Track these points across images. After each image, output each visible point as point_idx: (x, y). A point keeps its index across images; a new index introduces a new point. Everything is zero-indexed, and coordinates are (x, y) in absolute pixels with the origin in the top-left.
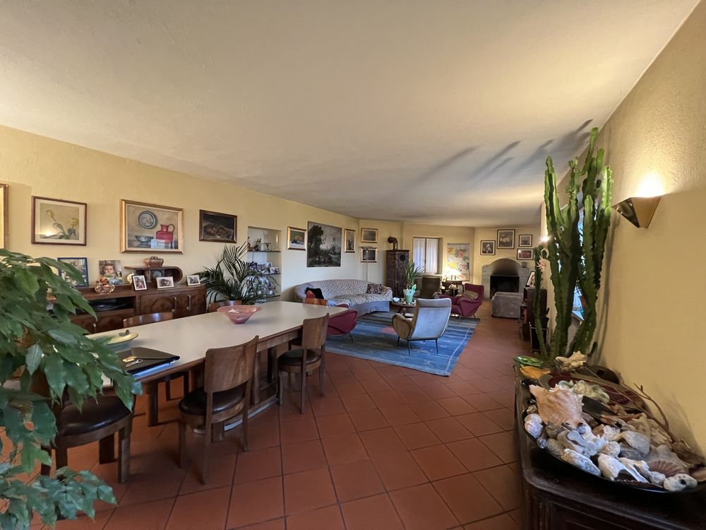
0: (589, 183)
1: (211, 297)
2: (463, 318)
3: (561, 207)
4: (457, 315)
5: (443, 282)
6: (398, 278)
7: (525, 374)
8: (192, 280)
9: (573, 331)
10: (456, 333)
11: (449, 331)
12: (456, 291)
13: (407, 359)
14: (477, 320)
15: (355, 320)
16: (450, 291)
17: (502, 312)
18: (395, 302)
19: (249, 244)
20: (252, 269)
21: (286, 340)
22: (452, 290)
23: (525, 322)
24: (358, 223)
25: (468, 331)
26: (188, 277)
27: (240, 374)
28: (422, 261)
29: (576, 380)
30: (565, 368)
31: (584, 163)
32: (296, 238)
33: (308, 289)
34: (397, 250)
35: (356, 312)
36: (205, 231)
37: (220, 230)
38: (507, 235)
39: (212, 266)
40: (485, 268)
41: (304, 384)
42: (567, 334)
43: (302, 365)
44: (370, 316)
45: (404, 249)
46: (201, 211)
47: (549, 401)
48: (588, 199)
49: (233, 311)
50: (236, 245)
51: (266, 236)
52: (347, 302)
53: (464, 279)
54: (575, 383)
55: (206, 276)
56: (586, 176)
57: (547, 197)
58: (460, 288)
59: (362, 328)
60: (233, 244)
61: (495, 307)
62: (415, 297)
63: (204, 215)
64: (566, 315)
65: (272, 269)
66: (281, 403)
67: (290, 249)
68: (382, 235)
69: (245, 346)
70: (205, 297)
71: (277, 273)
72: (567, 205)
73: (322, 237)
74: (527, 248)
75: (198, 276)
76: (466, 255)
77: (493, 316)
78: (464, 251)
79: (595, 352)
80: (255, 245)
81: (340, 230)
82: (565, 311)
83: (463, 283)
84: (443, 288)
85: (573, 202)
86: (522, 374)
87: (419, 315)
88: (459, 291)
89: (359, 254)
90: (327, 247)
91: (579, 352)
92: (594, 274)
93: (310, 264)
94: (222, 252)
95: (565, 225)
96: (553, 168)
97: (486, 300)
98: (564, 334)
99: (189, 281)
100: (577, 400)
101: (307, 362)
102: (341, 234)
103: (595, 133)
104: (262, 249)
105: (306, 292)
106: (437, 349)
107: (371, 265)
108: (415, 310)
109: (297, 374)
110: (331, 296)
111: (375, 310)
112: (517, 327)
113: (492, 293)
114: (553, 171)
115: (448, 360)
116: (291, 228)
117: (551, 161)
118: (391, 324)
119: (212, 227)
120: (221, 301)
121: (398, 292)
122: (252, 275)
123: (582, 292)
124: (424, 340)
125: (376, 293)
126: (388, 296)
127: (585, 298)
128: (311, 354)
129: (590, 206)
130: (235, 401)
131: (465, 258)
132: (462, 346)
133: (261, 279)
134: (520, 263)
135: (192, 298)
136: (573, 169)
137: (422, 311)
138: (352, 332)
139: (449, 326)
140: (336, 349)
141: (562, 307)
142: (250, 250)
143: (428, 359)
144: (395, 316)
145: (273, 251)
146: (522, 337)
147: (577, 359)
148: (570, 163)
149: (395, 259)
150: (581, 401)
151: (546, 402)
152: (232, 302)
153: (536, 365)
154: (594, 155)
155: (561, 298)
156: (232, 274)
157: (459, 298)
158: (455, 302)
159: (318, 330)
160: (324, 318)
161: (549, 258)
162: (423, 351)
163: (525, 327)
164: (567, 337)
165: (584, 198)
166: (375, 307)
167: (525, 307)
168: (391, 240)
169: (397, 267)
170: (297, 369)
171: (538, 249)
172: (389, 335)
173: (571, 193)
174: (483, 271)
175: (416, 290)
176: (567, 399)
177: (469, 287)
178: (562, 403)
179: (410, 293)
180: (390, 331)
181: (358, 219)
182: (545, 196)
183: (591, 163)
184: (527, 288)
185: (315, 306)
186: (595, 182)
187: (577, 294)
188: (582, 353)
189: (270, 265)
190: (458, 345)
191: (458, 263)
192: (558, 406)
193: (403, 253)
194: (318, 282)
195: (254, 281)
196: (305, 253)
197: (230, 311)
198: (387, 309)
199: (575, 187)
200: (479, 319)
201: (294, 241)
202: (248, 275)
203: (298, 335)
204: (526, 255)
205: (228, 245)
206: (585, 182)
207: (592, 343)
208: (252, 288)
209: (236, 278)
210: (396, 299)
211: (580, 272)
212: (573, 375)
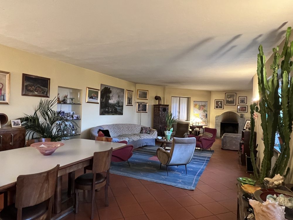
0: (285, 63)
1: (29, 135)
2: (203, 150)
3: (268, 77)
4: (199, 148)
5: (190, 127)
6: (161, 123)
7: (245, 190)
8: (15, 123)
9: (274, 160)
10: (199, 161)
11: (194, 159)
12: (199, 132)
13: (166, 178)
14: (212, 151)
15: (132, 152)
16: (195, 132)
17: (228, 146)
18: (159, 140)
19: (58, 98)
20: (61, 116)
21: (81, 167)
22: (196, 131)
23: (243, 153)
24: (135, 86)
25: (206, 159)
26: (12, 121)
27: (44, 194)
28: (177, 112)
29: (278, 194)
30: (270, 185)
31: (282, 50)
32: (92, 95)
33: (100, 130)
34: (161, 105)
35: (132, 146)
36: (26, 88)
37: (38, 88)
38: (231, 96)
39: (30, 113)
40: (217, 117)
41: (93, 198)
42: (270, 162)
43: (92, 185)
44: (142, 148)
45: (165, 104)
46: (24, 75)
47: (263, 211)
48: (285, 73)
49: (42, 146)
50: (49, 99)
51: (71, 93)
52: (127, 140)
53: (204, 124)
54: (277, 196)
55: (25, 120)
56: (283, 59)
57: (259, 72)
58: (201, 130)
59: (136, 157)
60: (47, 99)
61: (224, 143)
62: (172, 136)
63: (26, 78)
64: (270, 150)
65: (75, 116)
66: (77, 212)
67: (88, 102)
68: (151, 95)
69: (48, 173)
70: (24, 136)
71: (78, 119)
72: (272, 77)
73: (111, 95)
74: (243, 105)
75: (19, 120)
76: (205, 109)
77: (222, 149)
78: (204, 106)
79: (288, 174)
80: (63, 99)
81: (123, 90)
82: (270, 147)
83: (204, 127)
84: (191, 130)
85: (275, 75)
86: (243, 190)
87: (174, 149)
88: (201, 132)
89: (135, 107)
90: (114, 102)
91: (279, 174)
92: (288, 123)
93: (102, 113)
94: (38, 104)
95: (270, 90)
96: (263, 52)
97: (218, 138)
98: (269, 162)
99: (12, 124)
100: (281, 210)
101: (96, 183)
102: (124, 93)
103: (289, 31)
104: (68, 102)
105: (98, 132)
106: (186, 171)
107: (143, 115)
108: (172, 145)
109: (88, 191)
110: (116, 135)
111: (145, 144)
112: (237, 156)
113: (222, 133)
114: (263, 54)
115: (194, 179)
116: (89, 88)
117: (262, 48)
118: (155, 154)
119: (31, 86)
120: (36, 138)
121: (161, 133)
122: (60, 120)
123: (280, 134)
124: (178, 165)
125: (146, 133)
126: (155, 135)
127: (282, 138)
128: (99, 176)
129: (286, 78)
130: (40, 213)
131: (205, 111)
132: (203, 169)
133: (66, 123)
134: (239, 114)
135: (14, 136)
136: (276, 53)
137: (177, 146)
138: (129, 160)
139: (194, 156)
140: (117, 172)
141: (268, 144)
142: (59, 102)
143: (180, 178)
144: (159, 149)
145: (76, 104)
146: (241, 163)
147: (278, 179)
148: (274, 49)
149: (159, 110)
150: (284, 211)
151: (261, 212)
152: (43, 139)
153: (252, 183)
154: (289, 45)
155: (268, 138)
156: (46, 119)
157: (200, 137)
158: (198, 140)
159: (104, 160)
160: (109, 151)
161: (260, 112)
162: (177, 173)
163: (243, 157)
164: (271, 164)
165: (282, 73)
166: (146, 143)
167: (243, 144)
168: (157, 98)
169: (160, 116)
170: (88, 187)
171: (253, 106)
172: (154, 162)
173: (274, 69)
174: (216, 120)
175: (173, 131)
176: (274, 210)
177: (207, 130)
178: (272, 213)
179: (169, 133)
180: (155, 159)
181: (135, 83)
182: (257, 70)
183: (287, 50)
184: (244, 131)
185: (104, 142)
186: (289, 62)
187: (277, 136)
188: (281, 175)
189: (73, 113)
190: (200, 169)
191: (200, 114)
192: (269, 215)
193: (165, 107)
194: (107, 125)
195: (62, 125)
196: (99, 105)
197: (41, 146)
198: (154, 144)
199: (277, 65)
200: (213, 151)
201: (91, 97)
202: (57, 120)
203: (90, 163)
204: (244, 109)
205: (43, 99)
206: (283, 62)
207: (287, 168)
208: (60, 129)
209: (48, 122)
210: (160, 138)
211: (279, 121)
212: (276, 190)
